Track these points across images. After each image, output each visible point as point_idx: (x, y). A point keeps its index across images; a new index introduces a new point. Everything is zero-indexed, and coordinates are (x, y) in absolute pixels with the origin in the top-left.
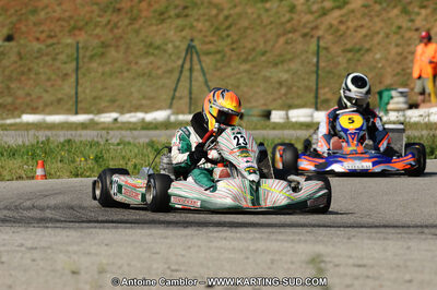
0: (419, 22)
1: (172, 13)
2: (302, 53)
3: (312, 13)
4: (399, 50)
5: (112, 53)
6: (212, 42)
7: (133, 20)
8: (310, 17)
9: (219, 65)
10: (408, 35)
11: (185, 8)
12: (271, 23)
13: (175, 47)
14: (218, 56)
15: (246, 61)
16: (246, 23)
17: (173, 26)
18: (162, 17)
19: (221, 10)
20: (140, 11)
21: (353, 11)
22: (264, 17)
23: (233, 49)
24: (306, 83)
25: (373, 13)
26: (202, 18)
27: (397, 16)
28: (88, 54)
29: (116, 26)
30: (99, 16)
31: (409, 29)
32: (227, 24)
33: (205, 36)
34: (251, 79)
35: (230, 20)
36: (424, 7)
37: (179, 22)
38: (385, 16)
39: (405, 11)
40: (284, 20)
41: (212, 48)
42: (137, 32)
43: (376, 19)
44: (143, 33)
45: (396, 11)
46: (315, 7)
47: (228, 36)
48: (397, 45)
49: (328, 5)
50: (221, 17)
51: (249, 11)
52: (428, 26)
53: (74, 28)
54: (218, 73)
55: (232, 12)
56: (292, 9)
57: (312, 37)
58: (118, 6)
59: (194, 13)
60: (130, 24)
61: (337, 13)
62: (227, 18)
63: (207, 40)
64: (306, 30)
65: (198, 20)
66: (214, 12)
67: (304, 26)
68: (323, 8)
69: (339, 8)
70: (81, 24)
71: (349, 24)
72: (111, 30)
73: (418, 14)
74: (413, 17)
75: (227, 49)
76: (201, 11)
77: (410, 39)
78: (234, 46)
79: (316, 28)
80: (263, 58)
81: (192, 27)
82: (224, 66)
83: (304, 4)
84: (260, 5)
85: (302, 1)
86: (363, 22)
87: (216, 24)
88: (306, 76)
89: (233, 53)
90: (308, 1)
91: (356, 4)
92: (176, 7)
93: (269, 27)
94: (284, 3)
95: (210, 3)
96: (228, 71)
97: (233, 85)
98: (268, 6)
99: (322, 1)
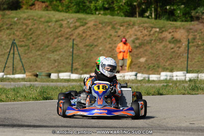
0: (120, 33)
1: (5, 27)
2: (65, 47)
3: (70, 28)
4: (111, 46)
6: (23, 41)
8: (69, 30)
9: (27, 52)
10: (115, 39)
11: (11, 25)
12: (51, 32)
13: (6, 43)
14: (26, 48)
15: (39, 50)
16: (39, 32)
17: (5, 33)
18: (0, 29)
19: (28, 26)
21: (89, 27)
22: (48, 29)
23: (33, 45)
24: (67, 60)
25: (98, 28)
26: (19, 30)
27: (110, 30)
31: (115, 36)
32: (31, 32)
33: (20, 38)
34: (41, 59)
35: (32, 30)
36: (122, 26)
37: (8, 31)
38: (104, 29)
39: (113, 28)
40: (57, 31)
41: (23, 44)
43: (100, 31)
45: (109, 28)
46: (71, 25)
47: (31, 38)
48: (110, 43)
49: (78, 24)
50: (28, 29)
51: (41, 27)
52: (124, 35)
54: (26, 55)
55: (33, 27)
56: (61, 26)
57: (70, 39)
59: (15, 27)
61: (82, 28)
62: (30, 30)
63: (21, 40)
64: (67, 36)
65: (17, 31)
66: (25, 27)
67: (67, 34)
68: (75, 26)
69: (83, 26)
71: (88, 33)
73: (120, 29)
74: (117, 30)
75: (30, 45)
76: (19, 27)
77: (116, 40)
78: (34, 43)
79: (72, 35)
80: (47, 49)
81: (14, 34)
82: (28, 52)
83: (66, 24)
84: (46, 24)
85: (65, 22)
86: (94, 32)
87: (25, 33)
88: (67, 58)
89: (33, 46)
90: (68, 22)
91: (91, 24)
92: (7, 24)
93: (50, 34)
94: (57, 23)
95: (23, 23)
96: (31, 55)
97: (33, 61)
98: (50, 24)
99: (75, 23)
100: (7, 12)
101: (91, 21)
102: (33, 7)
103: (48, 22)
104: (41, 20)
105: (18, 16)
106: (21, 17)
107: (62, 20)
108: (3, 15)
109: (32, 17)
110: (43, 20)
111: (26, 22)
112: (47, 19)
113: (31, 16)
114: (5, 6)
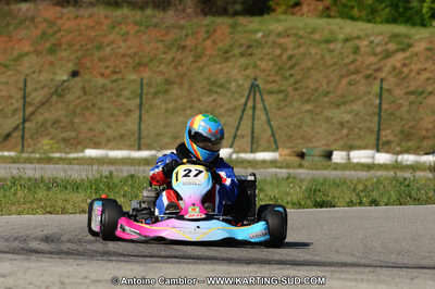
1: (237, 52)
2: (364, 94)
3: (375, 54)
5: (176, 90)
6: (275, 82)
7: (198, 57)
8: (373, 59)
9: (282, 104)
11: (249, 47)
12: (335, 64)
13: (239, 86)
14: (281, 96)
15: (308, 101)
16: (309, 64)
17: (238, 64)
18: (226, 55)
19: (286, 50)
20: (205, 49)
21: (417, 54)
22: (328, 57)
23: (296, 89)
24: (368, 124)
26: (266, 57)
28: (152, 90)
29: (180, 63)
30: (165, 53)
32: (290, 63)
33: (268, 75)
34: (313, 119)
35: (294, 60)
37: (243, 61)
40: (347, 60)
41: (275, 87)
42: (201, 70)
44: (207, 71)
46: (378, 50)
47: (291, 75)
49: (392, 47)
50: (285, 57)
51: (313, 51)
53: (139, 64)
54: (280, 112)
55: (296, 52)
56: (356, 50)
57: (375, 78)
58: (183, 43)
59: (258, 52)
60: (195, 62)
61: (400, 56)
62: (290, 58)
63: (270, 79)
64: (369, 72)
65: (262, 59)
66: (278, 51)
67: (368, 67)
68: (387, 51)
69: (403, 50)
70: (145, 61)
71: (413, 66)
72: (175, 68)
75: (290, 89)
76: (266, 51)
78: (297, 86)
79: (379, 70)
80: (326, 99)
81: (255, 66)
82: (286, 106)
83: (367, 46)
84: (324, 46)
85: (366, 43)
86: (427, 65)
87: (280, 64)
88: (368, 118)
89: (296, 93)
90: (372, 42)
91: (420, 47)
92: (241, 46)
93: (332, 68)
94: (348, 44)
95: (274, 42)
96: (291, 110)
97: (295, 125)
98: (332, 46)
99: (386, 44)
100: (241, 19)
101: (420, 40)
102: (298, 8)
103: (328, 41)
104: (313, 36)
105: (263, 29)
106: (270, 31)
107: (359, 38)
108: (233, 26)
109: (295, 31)
110: (317, 36)
111: (281, 40)
112: (326, 35)
113: (292, 28)
114: (238, 7)
